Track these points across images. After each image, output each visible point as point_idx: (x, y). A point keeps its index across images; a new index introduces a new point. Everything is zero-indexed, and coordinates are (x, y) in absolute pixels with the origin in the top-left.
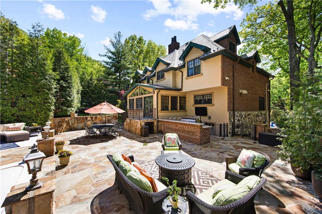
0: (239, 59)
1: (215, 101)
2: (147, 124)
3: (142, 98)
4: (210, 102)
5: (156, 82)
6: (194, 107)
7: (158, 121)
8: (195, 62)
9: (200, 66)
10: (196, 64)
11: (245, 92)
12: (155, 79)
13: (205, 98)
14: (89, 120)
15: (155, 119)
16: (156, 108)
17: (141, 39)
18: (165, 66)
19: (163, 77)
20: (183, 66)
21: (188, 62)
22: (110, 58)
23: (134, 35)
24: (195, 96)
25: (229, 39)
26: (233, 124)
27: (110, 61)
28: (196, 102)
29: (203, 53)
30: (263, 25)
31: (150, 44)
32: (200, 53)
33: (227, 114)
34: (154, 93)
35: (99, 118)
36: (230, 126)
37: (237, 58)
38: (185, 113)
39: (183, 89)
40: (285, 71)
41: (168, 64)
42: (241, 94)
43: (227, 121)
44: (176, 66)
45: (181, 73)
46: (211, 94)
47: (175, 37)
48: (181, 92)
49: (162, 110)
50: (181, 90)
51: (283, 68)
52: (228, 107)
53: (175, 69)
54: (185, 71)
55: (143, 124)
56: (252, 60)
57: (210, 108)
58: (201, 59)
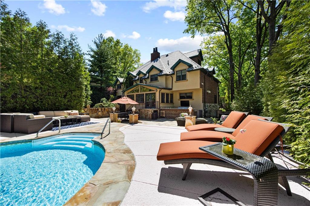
0: (208, 73)
1: (194, 97)
2: (155, 111)
3: (144, 94)
4: (191, 97)
5: (150, 83)
6: (180, 101)
7: (160, 110)
8: (182, 72)
9: (186, 75)
10: (182, 73)
11: (209, 92)
12: (149, 80)
13: (187, 95)
14: (100, 111)
15: (158, 109)
16: (159, 101)
17: (118, 42)
18: (159, 72)
19: (156, 79)
20: (174, 74)
21: (177, 71)
22: (92, 57)
23: (112, 37)
24: (180, 94)
25: (198, 58)
26: (205, 110)
27: (92, 59)
28: (181, 97)
29: (188, 67)
30: (214, 49)
31: (126, 47)
32: (186, 67)
33: (202, 104)
34: (157, 91)
35: (107, 110)
36: (203, 112)
37: (207, 72)
38: (172, 105)
39: (173, 89)
40: (225, 78)
41: (161, 71)
42: (208, 93)
43: (202, 108)
44: (168, 73)
45: (171, 78)
46: (192, 93)
47: (156, 48)
48: (171, 90)
49: (162, 102)
50: (171, 89)
51: (223, 77)
52: (203, 101)
53: (167, 75)
54: (175, 77)
55: (153, 111)
56: (212, 73)
57: (191, 101)
58: (188, 71)
